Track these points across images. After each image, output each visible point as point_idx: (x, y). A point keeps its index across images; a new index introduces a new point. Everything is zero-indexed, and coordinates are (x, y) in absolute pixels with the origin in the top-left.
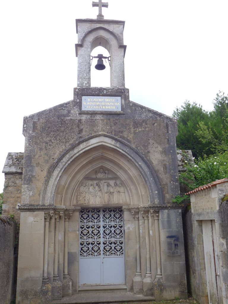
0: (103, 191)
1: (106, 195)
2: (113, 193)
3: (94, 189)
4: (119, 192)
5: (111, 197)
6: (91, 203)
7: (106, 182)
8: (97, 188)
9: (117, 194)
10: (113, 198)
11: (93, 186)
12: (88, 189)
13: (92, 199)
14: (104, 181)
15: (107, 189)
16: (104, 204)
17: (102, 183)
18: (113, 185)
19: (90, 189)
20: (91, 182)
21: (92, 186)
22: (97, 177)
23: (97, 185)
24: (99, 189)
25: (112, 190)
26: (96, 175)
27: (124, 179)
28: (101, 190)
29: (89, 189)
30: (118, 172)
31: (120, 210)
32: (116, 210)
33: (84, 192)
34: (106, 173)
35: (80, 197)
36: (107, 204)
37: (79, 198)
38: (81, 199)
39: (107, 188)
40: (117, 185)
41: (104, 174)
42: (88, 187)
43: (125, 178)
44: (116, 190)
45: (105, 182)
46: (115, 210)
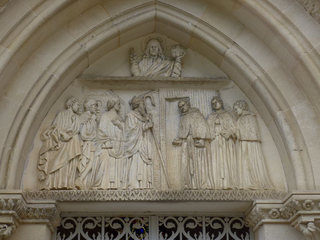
0: (162, 135)
1: (176, 151)
2: (208, 140)
3: (123, 124)
4: (234, 138)
5: (200, 161)
6: (105, 184)
7: (176, 99)
8: (133, 118)
9: (227, 146)
10: (209, 162)
11: (118, 112)
12: (94, 123)
13: (113, 168)
14: (164, 94)
15: (181, 127)
16: (164, 188)
17: (156, 101)
18: (206, 110)
19: (102, 126)
20: (105, 97)
21: (113, 112)
22: (137, 74)
23: (134, 109)
24: (145, 126)
25: (201, 130)
26: (131, 65)
27: (260, 74)
28: (151, 129)
29: (98, 122)
30: (229, 45)
31: (237, 226)
32: (219, 226)
33: (76, 137)
34: (174, 59)
35: (56, 156)
36: (182, 193)
37: (52, 163)
38: (57, 164)
39: (181, 122)
40: (222, 107)
41: (168, 63)
42: (94, 117)
43: (262, 71)
44: (218, 129)
45: (170, 96)
46: (216, 226)
